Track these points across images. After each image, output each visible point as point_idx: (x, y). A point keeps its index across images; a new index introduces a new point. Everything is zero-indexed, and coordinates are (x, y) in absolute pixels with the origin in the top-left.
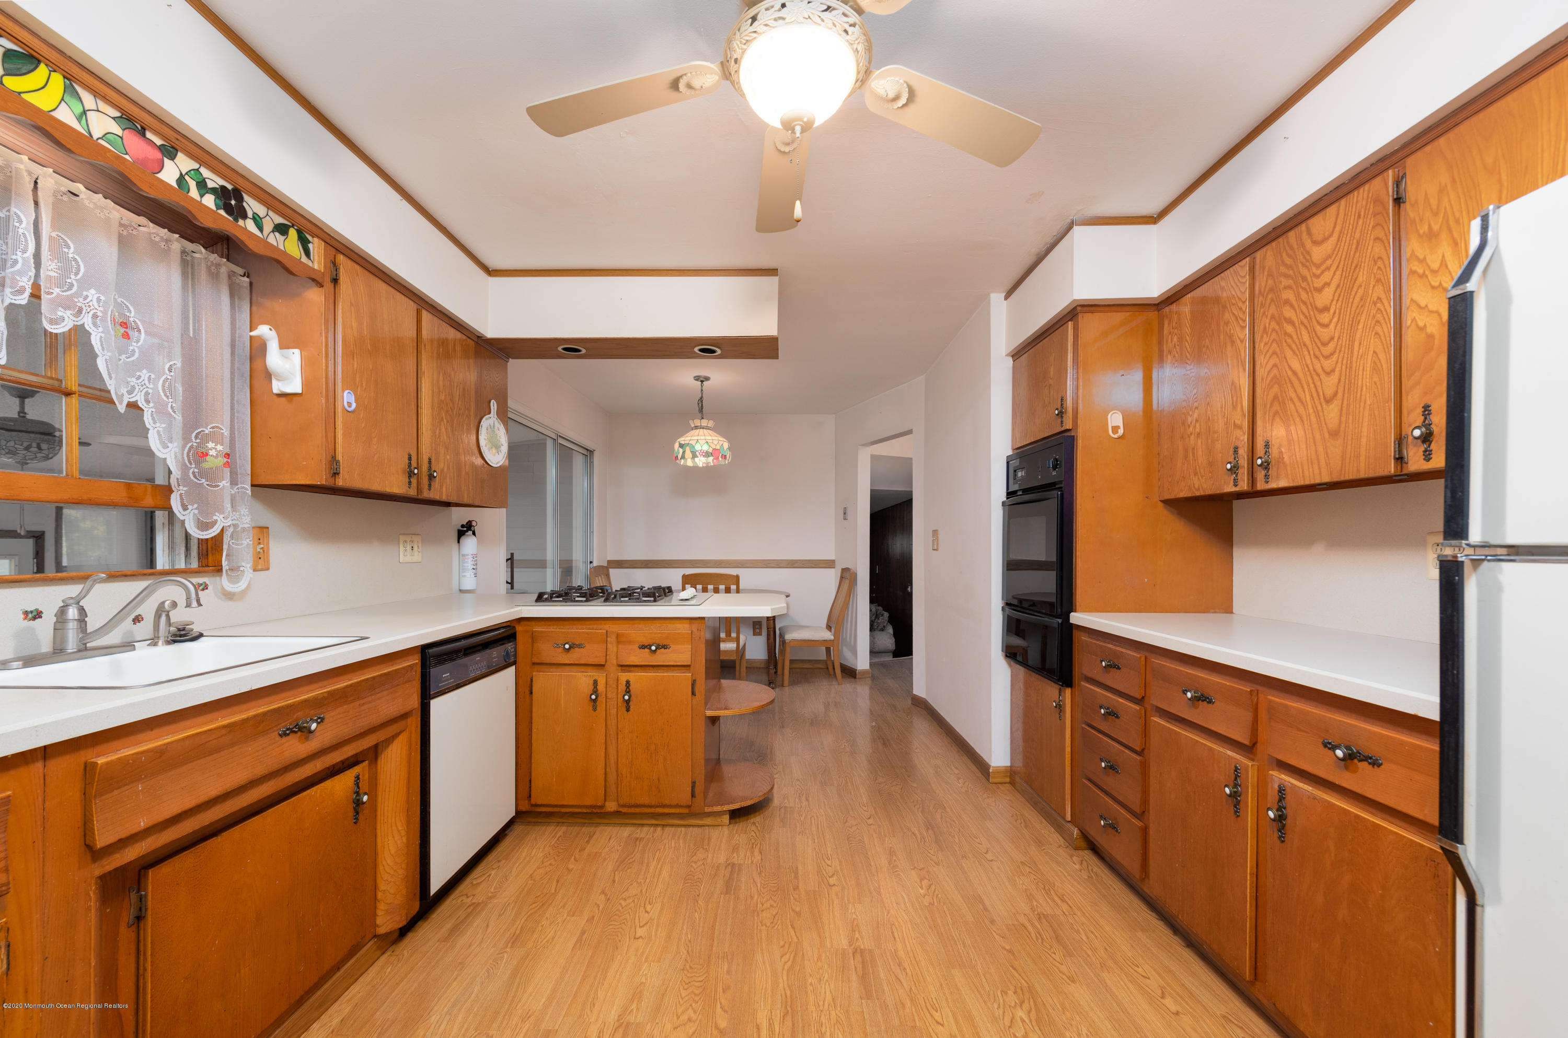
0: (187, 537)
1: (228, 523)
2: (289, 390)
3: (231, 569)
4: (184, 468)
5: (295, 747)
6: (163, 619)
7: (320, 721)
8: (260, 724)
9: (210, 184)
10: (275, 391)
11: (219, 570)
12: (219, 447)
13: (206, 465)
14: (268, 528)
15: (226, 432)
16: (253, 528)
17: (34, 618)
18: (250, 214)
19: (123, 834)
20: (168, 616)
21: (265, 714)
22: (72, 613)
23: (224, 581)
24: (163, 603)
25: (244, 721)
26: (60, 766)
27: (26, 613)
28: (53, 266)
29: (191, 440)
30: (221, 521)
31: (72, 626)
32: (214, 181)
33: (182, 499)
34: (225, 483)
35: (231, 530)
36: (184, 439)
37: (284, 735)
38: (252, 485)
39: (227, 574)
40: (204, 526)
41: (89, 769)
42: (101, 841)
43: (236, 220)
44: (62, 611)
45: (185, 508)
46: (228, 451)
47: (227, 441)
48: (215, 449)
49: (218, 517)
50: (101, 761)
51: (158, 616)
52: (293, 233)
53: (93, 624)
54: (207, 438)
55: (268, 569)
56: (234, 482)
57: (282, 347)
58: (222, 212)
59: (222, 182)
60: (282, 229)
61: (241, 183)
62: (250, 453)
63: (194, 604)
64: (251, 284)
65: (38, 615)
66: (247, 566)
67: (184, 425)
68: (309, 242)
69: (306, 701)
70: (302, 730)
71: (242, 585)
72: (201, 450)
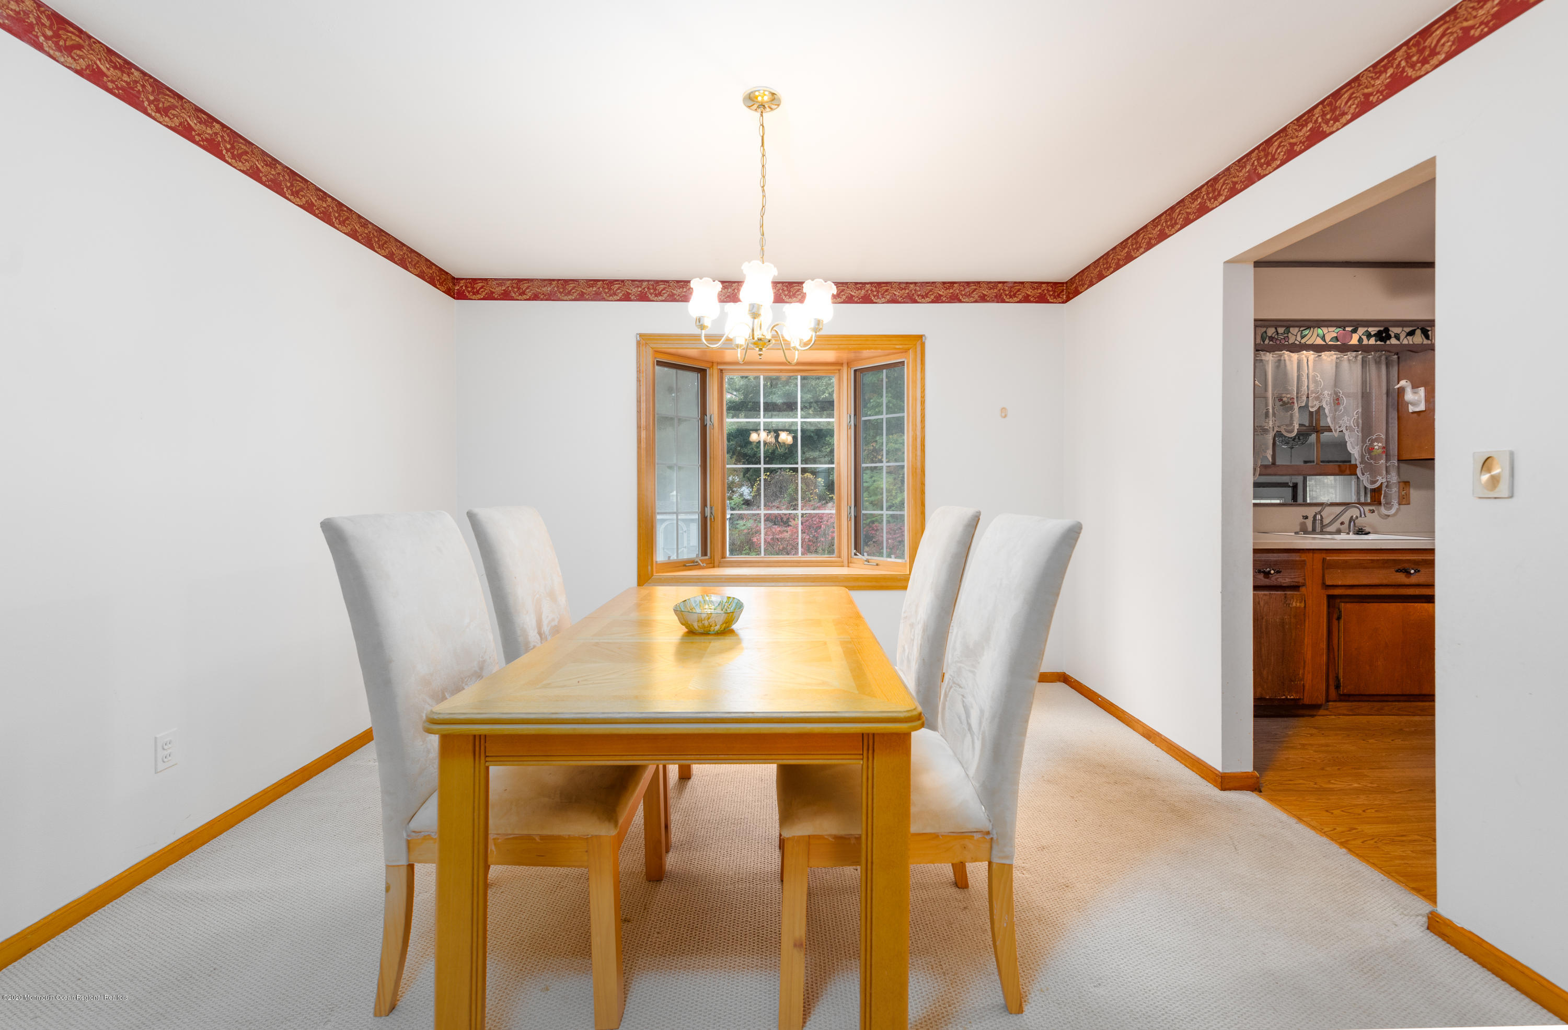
0: (1366, 488)
1: (1384, 480)
2: (1417, 409)
3: (1387, 503)
4: (1362, 456)
5: (1401, 578)
6: (1352, 523)
7: (1417, 571)
8: (1385, 564)
9: (1373, 333)
10: (1410, 411)
11: (1380, 504)
12: (1380, 444)
13: (1373, 454)
14: (1409, 482)
15: (1383, 436)
16: (1399, 482)
17: (1306, 519)
18: (1393, 335)
19: (1335, 584)
20: (1354, 522)
21: (1388, 560)
22: (1318, 517)
23: (1383, 510)
24: (1352, 516)
25: (1378, 560)
26: (1318, 556)
27: (1303, 516)
28: (1313, 386)
29: (1366, 443)
30: (1381, 480)
31: (1318, 522)
32: (1373, 330)
33: (1362, 470)
34: (1383, 461)
35: (1386, 484)
36: (1362, 442)
37: (1397, 571)
38: (1398, 460)
39: (1384, 506)
40: (1373, 482)
41: (1324, 560)
42: (1328, 582)
43: (1385, 342)
44: (1315, 517)
45: (1363, 474)
46: (1384, 445)
47: (1384, 440)
48: (1377, 446)
49: (1379, 478)
50: (1328, 558)
51: (1350, 522)
52: (1418, 332)
53: (1326, 521)
54: (1372, 441)
55: (1409, 504)
56: (1387, 460)
57: (1413, 387)
58: (1379, 343)
59: (1377, 329)
60: (1411, 333)
61: (1387, 325)
62: (1397, 446)
63: (1363, 516)
64: (1398, 358)
65: (1306, 517)
66: (1395, 502)
67: (1362, 437)
68: (1429, 331)
69: (1409, 560)
70: (1407, 572)
71: (1393, 511)
72: (1371, 447)
